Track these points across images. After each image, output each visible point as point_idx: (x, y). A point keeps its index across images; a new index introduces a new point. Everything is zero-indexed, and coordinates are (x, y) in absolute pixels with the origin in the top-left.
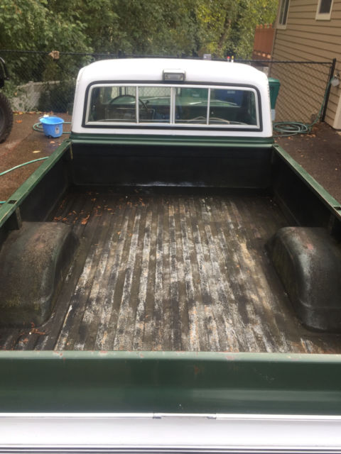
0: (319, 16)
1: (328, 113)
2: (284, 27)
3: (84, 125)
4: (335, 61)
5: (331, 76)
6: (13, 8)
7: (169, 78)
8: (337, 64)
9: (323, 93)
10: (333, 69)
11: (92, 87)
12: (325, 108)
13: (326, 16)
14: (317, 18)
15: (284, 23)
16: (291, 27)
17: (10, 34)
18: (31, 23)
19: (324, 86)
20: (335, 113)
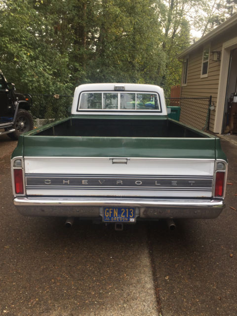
0: (202, 76)
1: (210, 125)
2: (186, 85)
3: (77, 111)
4: (211, 97)
5: (210, 105)
6: (33, 75)
7: (117, 89)
8: (212, 98)
9: (206, 115)
10: (210, 101)
11: (82, 93)
12: (209, 123)
13: (206, 76)
14: (201, 77)
15: (185, 83)
16: (189, 84)
17: (31, 88)
18: (42, 84)
19: (207, 111)
20: (214, 124)
